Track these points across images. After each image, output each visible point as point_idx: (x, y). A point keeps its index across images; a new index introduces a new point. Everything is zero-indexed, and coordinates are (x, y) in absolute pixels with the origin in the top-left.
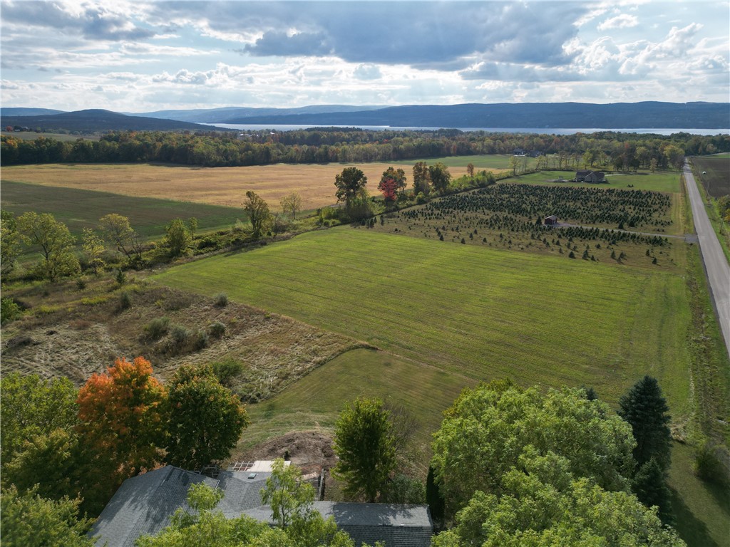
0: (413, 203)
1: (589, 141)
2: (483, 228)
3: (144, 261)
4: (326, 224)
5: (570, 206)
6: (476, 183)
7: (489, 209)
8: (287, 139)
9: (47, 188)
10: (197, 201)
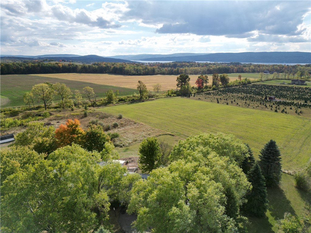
0: (210, 89)
1: (302, 68)
2: (239, 100)
3: (97, 104)
4: (170, 96)
5: (284, 93)
6: (242, 83)
7: (244, 93)
8: (163, 66)
9: (69, 81)
10: (122, 87)
